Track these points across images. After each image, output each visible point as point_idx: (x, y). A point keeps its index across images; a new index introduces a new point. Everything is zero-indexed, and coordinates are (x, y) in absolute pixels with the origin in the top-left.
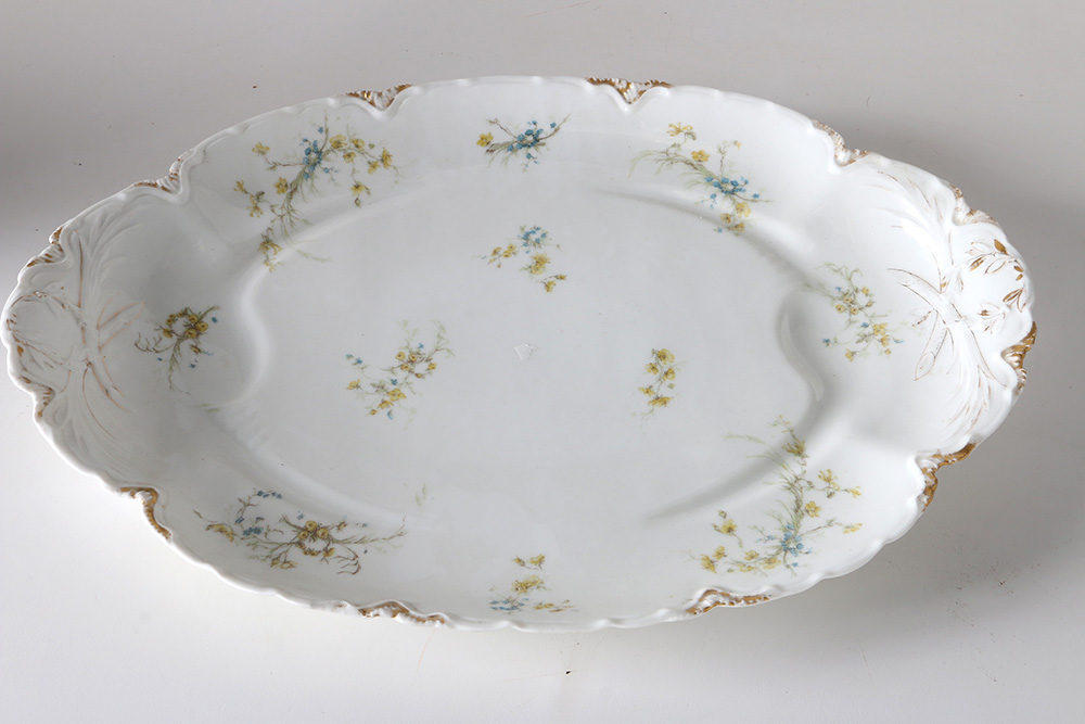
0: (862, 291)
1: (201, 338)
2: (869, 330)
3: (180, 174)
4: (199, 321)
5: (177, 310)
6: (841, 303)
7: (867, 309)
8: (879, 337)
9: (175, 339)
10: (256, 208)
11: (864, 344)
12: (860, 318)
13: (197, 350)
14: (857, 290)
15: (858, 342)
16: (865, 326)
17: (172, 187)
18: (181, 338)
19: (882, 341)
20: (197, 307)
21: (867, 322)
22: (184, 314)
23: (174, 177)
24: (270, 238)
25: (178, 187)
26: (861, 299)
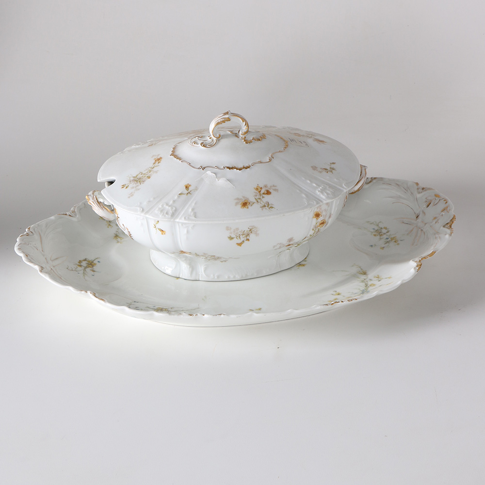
0: (384, 228)
1: (94, 267)
2: (389, 239)
3: (76, 210)
4: (92, 262)
5: (82, 259)
6: (375, 233)
7: (387, 234)
8: (394, 241)
9: (83, 268)
10: (110, 225)
11: (388, 244)
12: (385, 236)
13: (94, 271)
14: (382, 228)
15: (385, 244)
16: (387, 239)
17: (74, 215)
18: (86, 268)
19: (395, 241)
20: (91, 258)
21: (388, 237)
22: (85, 260)
23: (74, 212)
24: (118, 234)
25: (76, 215)
26: (384, 231)
